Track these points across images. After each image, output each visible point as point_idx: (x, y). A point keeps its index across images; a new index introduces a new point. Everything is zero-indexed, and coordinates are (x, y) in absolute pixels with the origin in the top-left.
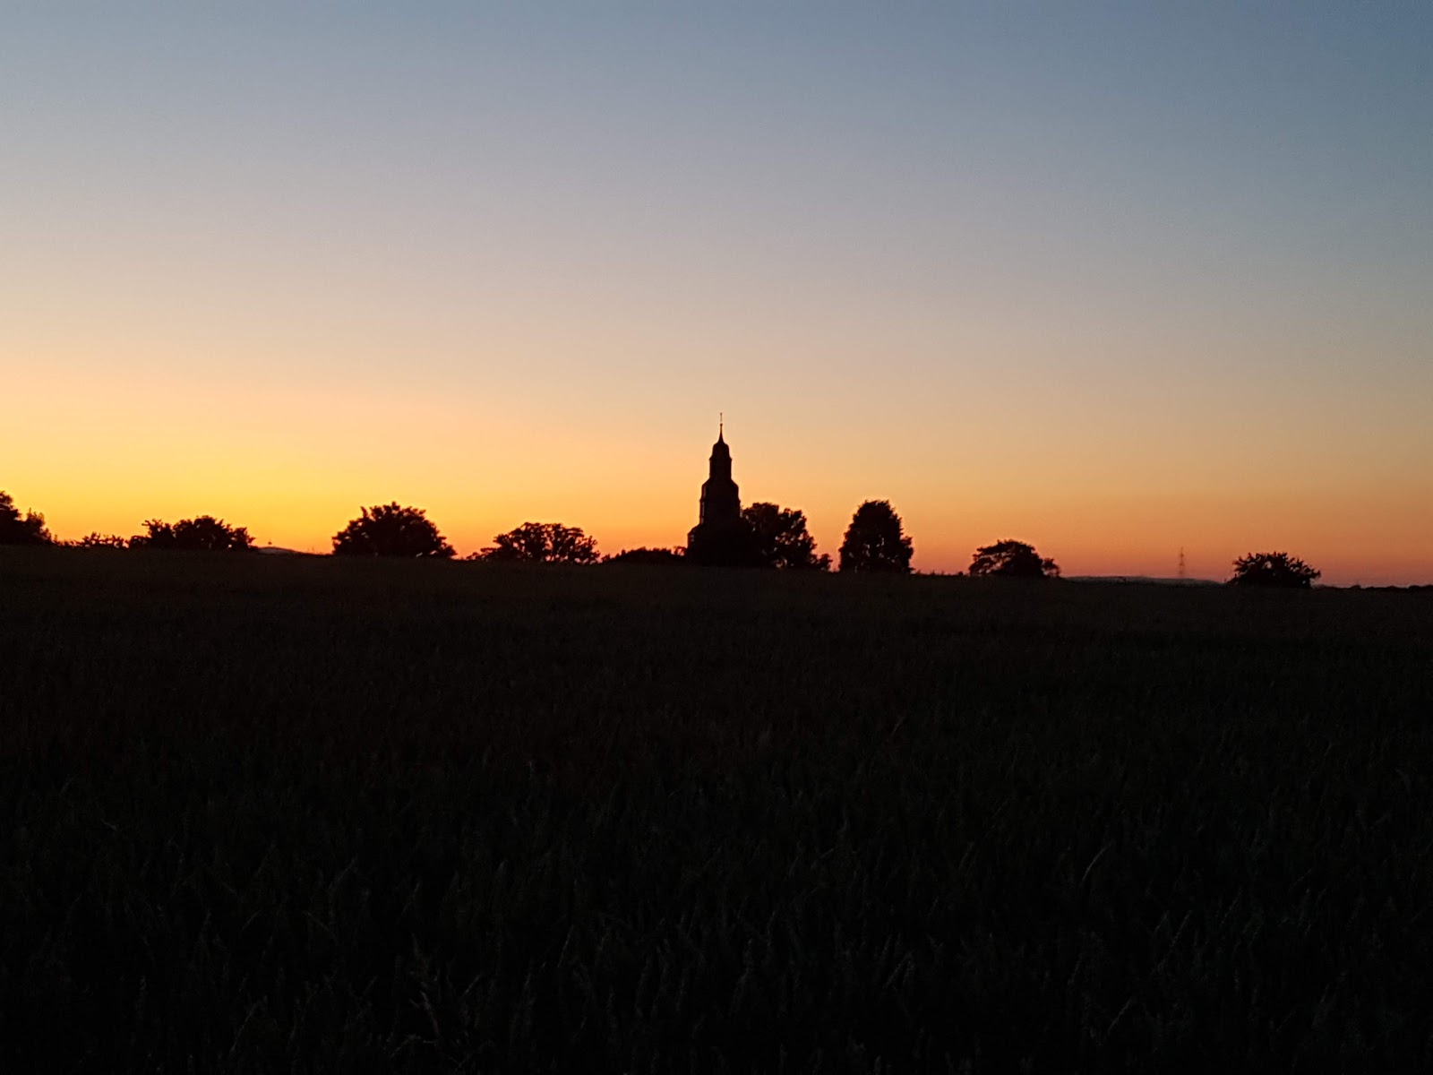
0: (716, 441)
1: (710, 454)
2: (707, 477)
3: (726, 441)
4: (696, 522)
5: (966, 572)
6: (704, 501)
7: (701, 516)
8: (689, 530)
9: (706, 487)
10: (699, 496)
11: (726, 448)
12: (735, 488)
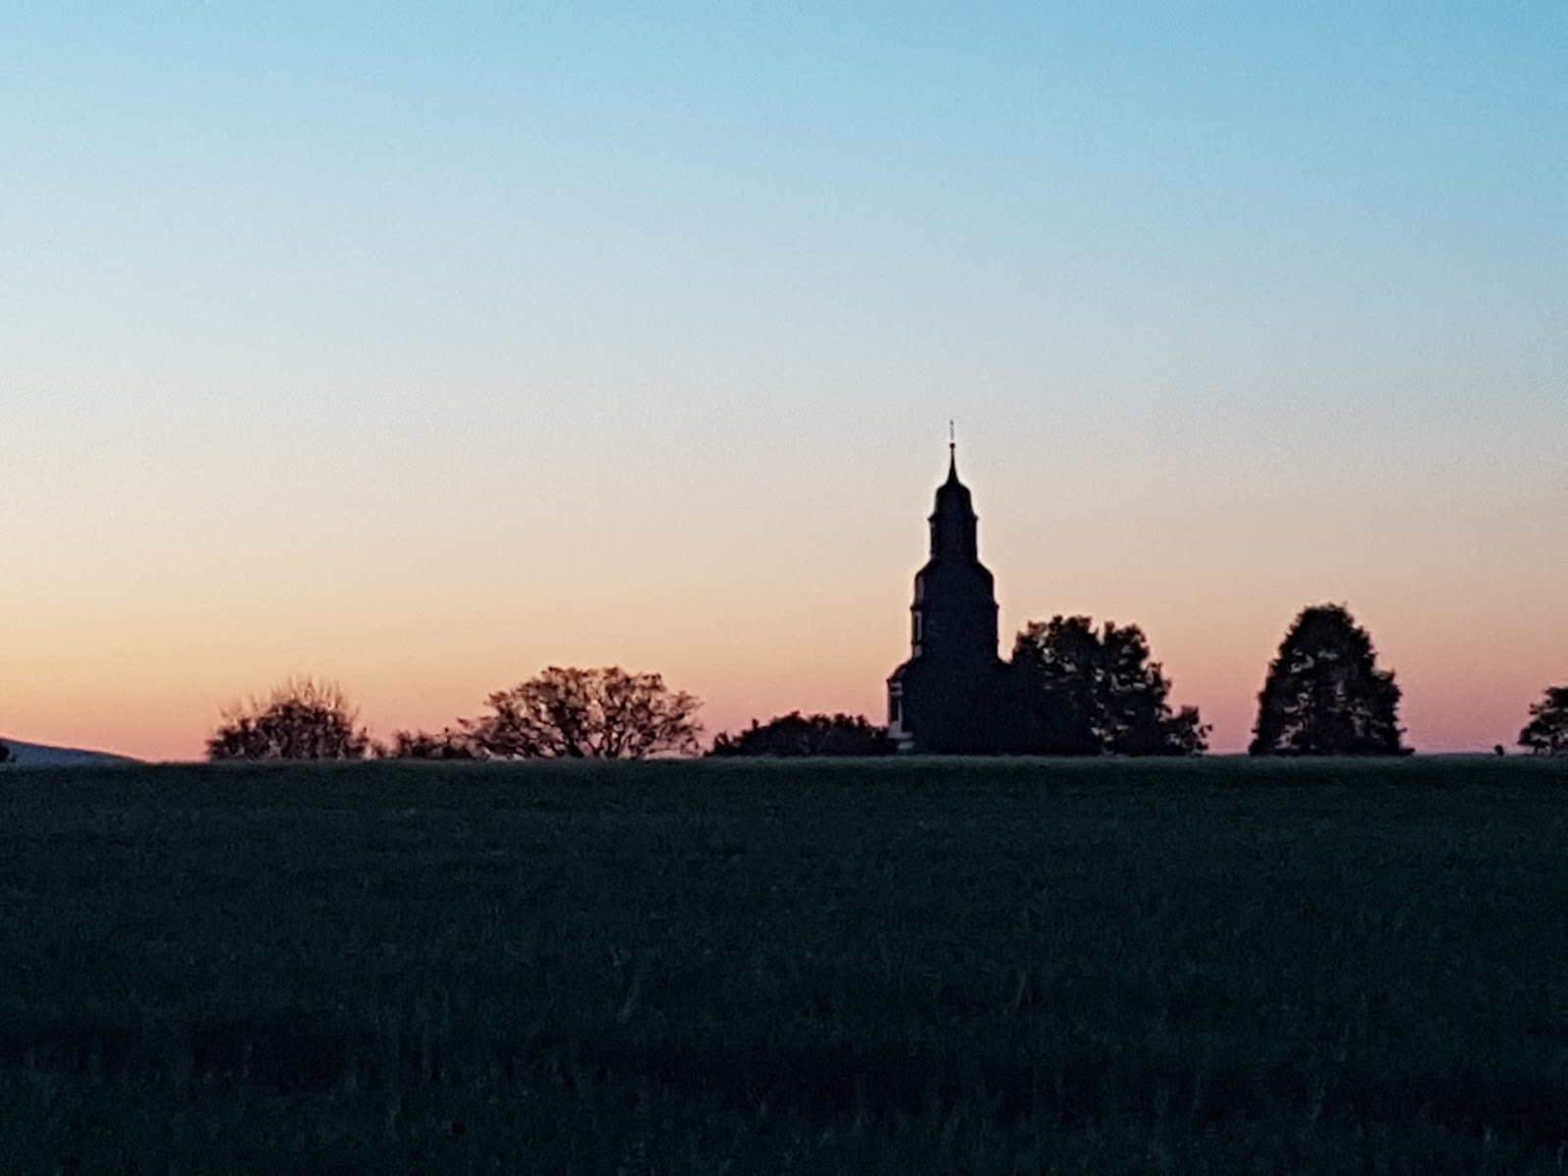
0: (942, 480)
1: (930, 508)
2: (925, 558)
3: (963, 479)
4: (905, 654)
5: (1513, 749)
6: (921, 607)
7: (915, 643)
8: (890, 671)
9: (925, 577)
10: (910, 598)
11: (964, 493)
12: (986, 578)
